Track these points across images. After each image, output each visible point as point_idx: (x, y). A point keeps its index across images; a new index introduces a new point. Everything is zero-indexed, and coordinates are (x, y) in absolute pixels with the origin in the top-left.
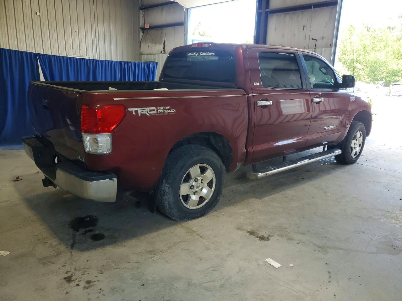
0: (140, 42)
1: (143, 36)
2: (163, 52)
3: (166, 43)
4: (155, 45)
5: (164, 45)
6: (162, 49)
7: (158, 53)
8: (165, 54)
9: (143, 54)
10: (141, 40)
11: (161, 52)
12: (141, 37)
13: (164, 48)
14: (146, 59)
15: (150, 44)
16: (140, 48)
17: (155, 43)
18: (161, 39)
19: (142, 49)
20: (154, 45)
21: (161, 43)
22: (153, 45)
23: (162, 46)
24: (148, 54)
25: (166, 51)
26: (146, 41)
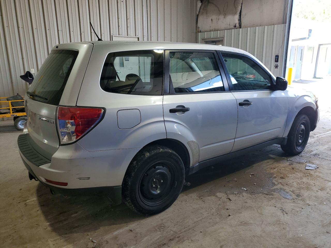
1: (202, 7)
2: (237, 25)
3: (243, 13)
5: (240, 16)
6: (237, 22)
7: (229, 27)
8: (241, 28)
9: (201, 32)
11: (235, 26)
12: (198, 9)
14: (206, 38)
15: (214, 17)
16: (197, 24)
17: (225, 15)
18: (236, 8)
19: (199, 25)
20: (223, 17)
21: (236, 13)
22: (221, 17)
23: (237, 17)
24: (211, 31)
25: (243, 25)
26: (207, 14)
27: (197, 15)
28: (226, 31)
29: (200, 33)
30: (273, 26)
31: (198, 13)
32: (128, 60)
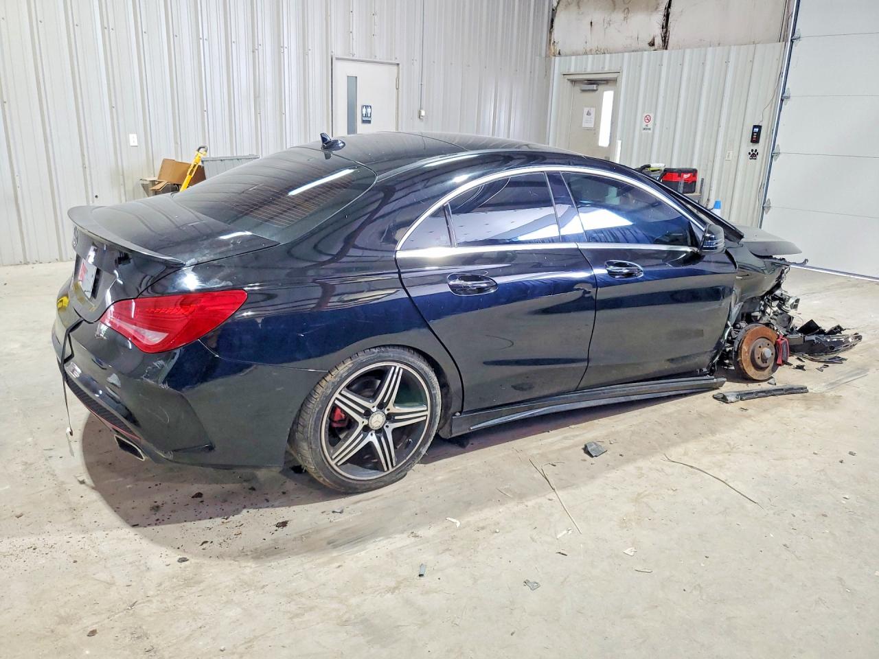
0: (554, 11)
2: (658, 41)
3: (674, 9)
4: (625, 18)
5: (667, 16)
6: (657, 32)
7: (635, 46)
8: (666, 49)
9: (560, 55)
10: (558, 3)
11: (652, 44)
13: (665, 26)
14: (572, 71)
15: (598, 16)
16: (551, 32)
19: (557, 35)
20: (622, 16)
21: (656, 9)
22: (618, 16)
23: (659, 18)
24: (586, 53)
25: (672, 40)
26: (579, 7)
27: (553, 10)
28: (626, 55)
29: (557, 59)
30: (752, 47)
31: (555, 4)
32: (369, 122)
